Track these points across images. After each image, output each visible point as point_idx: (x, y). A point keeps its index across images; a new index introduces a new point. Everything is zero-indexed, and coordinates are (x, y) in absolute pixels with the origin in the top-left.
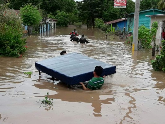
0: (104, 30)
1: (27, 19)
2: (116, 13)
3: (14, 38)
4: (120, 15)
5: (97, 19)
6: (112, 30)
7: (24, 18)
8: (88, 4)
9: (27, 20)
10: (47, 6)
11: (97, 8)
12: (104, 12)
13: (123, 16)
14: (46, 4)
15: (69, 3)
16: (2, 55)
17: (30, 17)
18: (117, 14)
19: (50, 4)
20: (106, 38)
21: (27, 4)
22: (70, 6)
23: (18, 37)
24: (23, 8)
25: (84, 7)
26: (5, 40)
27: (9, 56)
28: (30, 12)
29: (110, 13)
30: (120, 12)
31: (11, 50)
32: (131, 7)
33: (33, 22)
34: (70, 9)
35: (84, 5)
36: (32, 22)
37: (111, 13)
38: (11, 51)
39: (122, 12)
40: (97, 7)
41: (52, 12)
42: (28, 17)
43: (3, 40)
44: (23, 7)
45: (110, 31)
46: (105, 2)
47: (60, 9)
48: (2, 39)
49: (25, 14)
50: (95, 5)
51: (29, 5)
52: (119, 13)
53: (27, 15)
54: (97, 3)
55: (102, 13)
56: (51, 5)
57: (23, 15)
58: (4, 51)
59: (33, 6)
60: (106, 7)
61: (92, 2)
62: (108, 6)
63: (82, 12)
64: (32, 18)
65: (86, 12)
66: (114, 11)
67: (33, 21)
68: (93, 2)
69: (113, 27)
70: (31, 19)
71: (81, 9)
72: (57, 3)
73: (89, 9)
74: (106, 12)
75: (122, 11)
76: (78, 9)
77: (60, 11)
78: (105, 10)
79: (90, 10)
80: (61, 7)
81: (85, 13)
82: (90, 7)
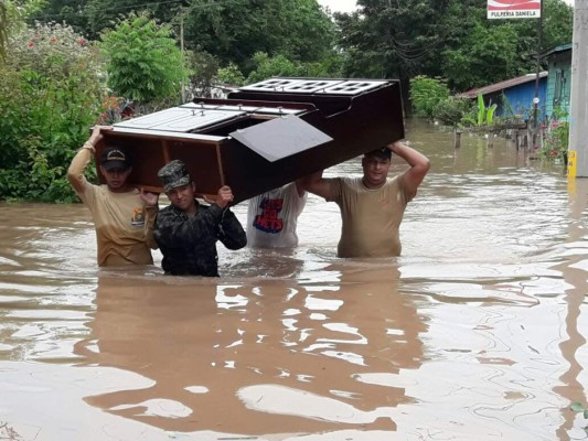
0: (451, 119)
1: (129, 75)
2: (500, 56)
3: (66, 128)
4: (518, 63)
5: (420, 80)
6: (484, 120)
7: (117, 73)
8: (384, 21)
9: (131, 81)
10: (214, 38)
11: (421, 38)
12: (449, 51)
13: (529, 69)
14: (211, 31)
15: (305, 25)
16: (14, 197)
17: (142, 65)
18: (506, 58)
19: (227, 28)
20: (458, 146)
21: (127, 17)
22: (311, 35)
23: (80, 124)
24: (114, 32)
25: (367, 34)
26: (27, 133)
27: (45, 201)
28: (142, 48)
29: (474, 55)
30: (518, 50)
31: (51, 171)
32: (564, 30)
33: (153, 88)
34: (310, 49)
35: (366, 27)
36: (151, 86)
37: (477, 55)
38: (50, 179)
39: (526, 49)
40: (421, 34)
41: (238, 61)
42: (135, 66)
43: (20, 132)
44: (113, 27)
45: (473, 121)
46: (455, 14)
47: (270, 49)
48: (15, 131)
49: (120, 55)
50: (412, 25)
51: (137, 20)
52: (513, 54)
53: (129, 60)
54: (422, 16)
55: (439, 59)
56: (231, 34)
57: (114, 60)
58: (21, 178)
59: (153, 22)
60: (460, 30)
61: (400, 11)
62: (466, 27)
63: (360, 57)
64: (149, 73)
65: (374, 57)
66: (490, 47)
67: (155, 82)
68: (405, 15)
69: (487, 104)
70: (146, 76)
71: (355, 43)
72: (255, 24)
73: (388, 43)
74: (460, 51)
75: (524, 45)
76: (340, 43)
77: (270, 56)
78: (455, 46)
79: (391, 49)
80: (274, 40)
81: (369, 60)
82: (393, 32)
